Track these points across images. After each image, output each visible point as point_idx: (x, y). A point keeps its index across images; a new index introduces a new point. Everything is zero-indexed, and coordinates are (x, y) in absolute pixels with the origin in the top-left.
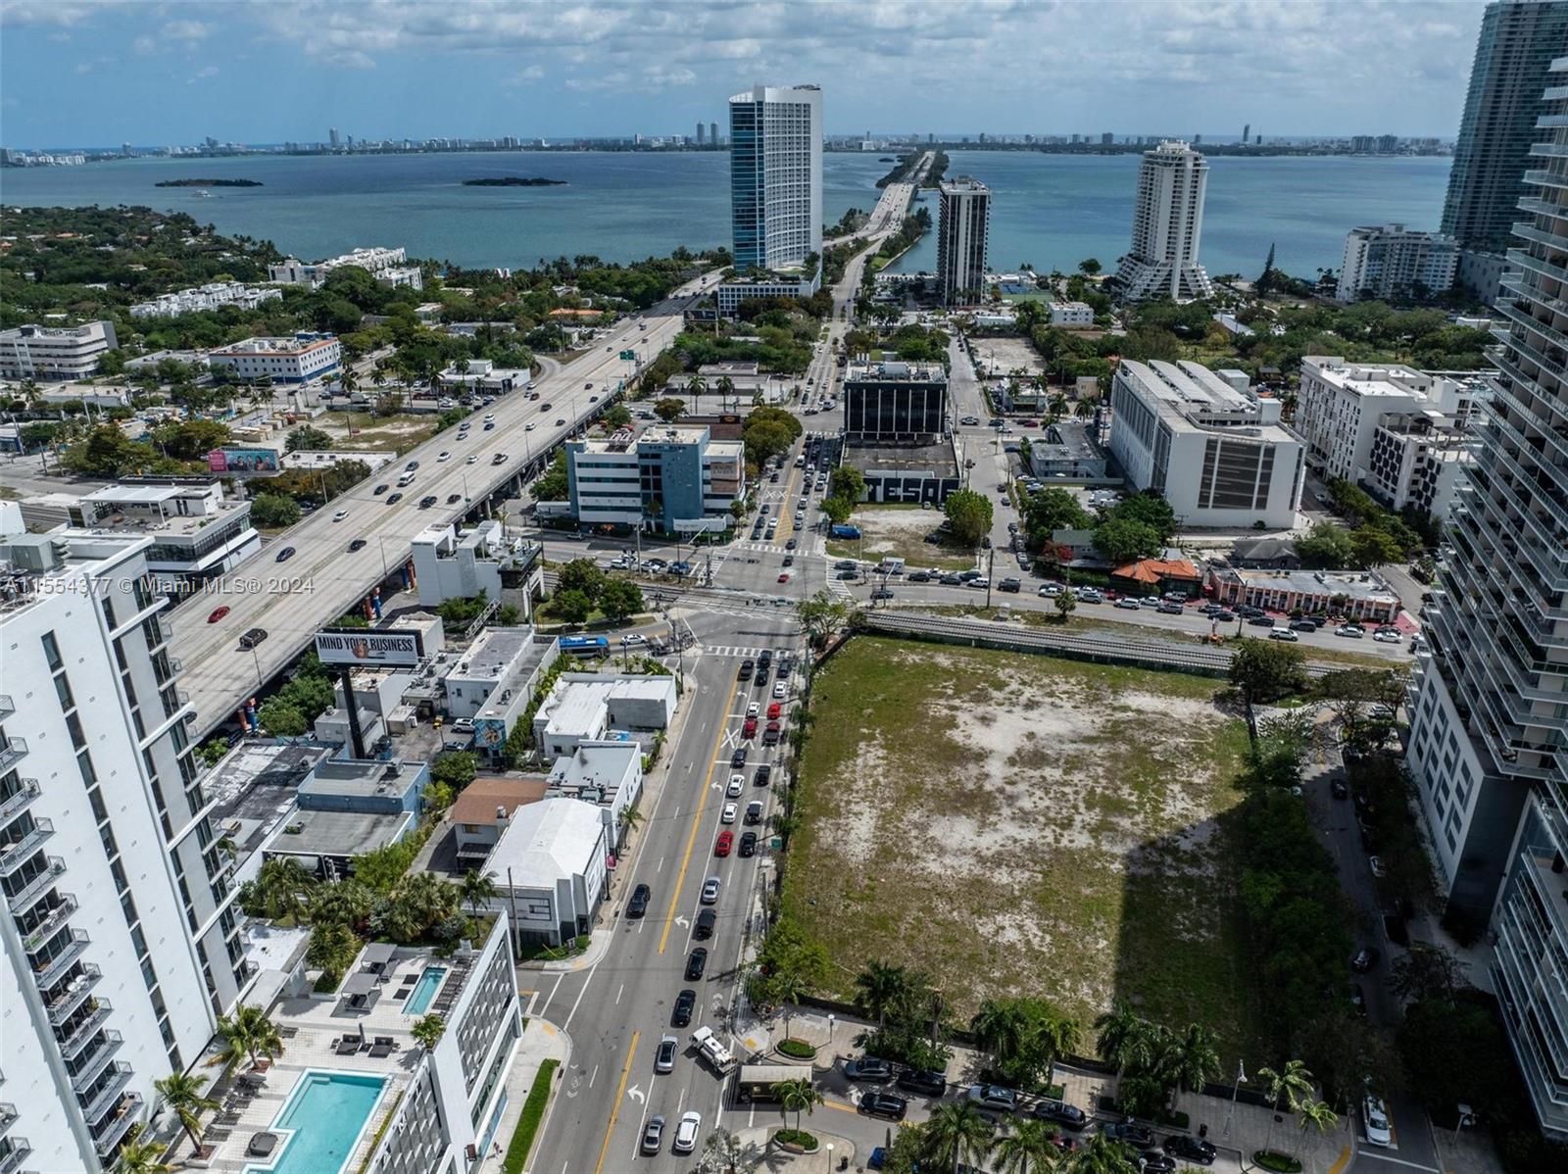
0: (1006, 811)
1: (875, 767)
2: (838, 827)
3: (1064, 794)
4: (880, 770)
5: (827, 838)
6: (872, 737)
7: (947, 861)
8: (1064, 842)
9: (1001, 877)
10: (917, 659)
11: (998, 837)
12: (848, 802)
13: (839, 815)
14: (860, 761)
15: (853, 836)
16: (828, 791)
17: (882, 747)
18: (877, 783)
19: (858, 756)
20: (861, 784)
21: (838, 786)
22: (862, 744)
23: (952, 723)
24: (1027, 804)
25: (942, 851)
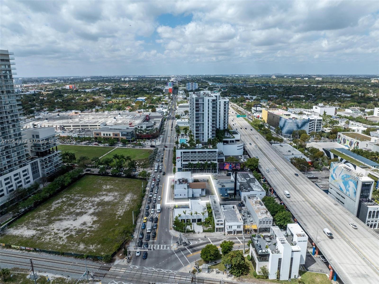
0: (95, 203)
1: (121, 209)
2: (132, 198)
3: (80, 207)
4: (120, 209)
5: (135, 196)
6: (118, 217)
7: (113, 194)
8: (88, 198)
9: (104, 193)
10: (91, 247)
11: (101, 198)
12: (129, 202)
13: (132, 200)
14: (124, 211)
15: (130, 197)
16: (133, 204)
17: (117, 215)
18: (122, 206)
19: (124, 212)
20: (125, 206)
21: (131, 205)
22: (122, 215)
23: (94, 222)
24: (90, 204)
25: (113, 196)
